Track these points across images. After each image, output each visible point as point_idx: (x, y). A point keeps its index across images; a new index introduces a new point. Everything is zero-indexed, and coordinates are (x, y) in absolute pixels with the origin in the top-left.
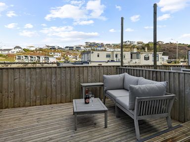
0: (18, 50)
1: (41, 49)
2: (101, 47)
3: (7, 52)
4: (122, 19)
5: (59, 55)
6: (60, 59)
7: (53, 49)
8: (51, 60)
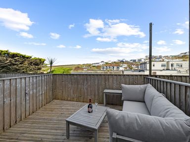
0: (102, 63)
1: (115, 62)
2: (159, 59)
3: (97, 65)
4: (151, 25)
5: (126, 66)
6: (126, 68)
7: (122, 62)
8: (121, 69)
